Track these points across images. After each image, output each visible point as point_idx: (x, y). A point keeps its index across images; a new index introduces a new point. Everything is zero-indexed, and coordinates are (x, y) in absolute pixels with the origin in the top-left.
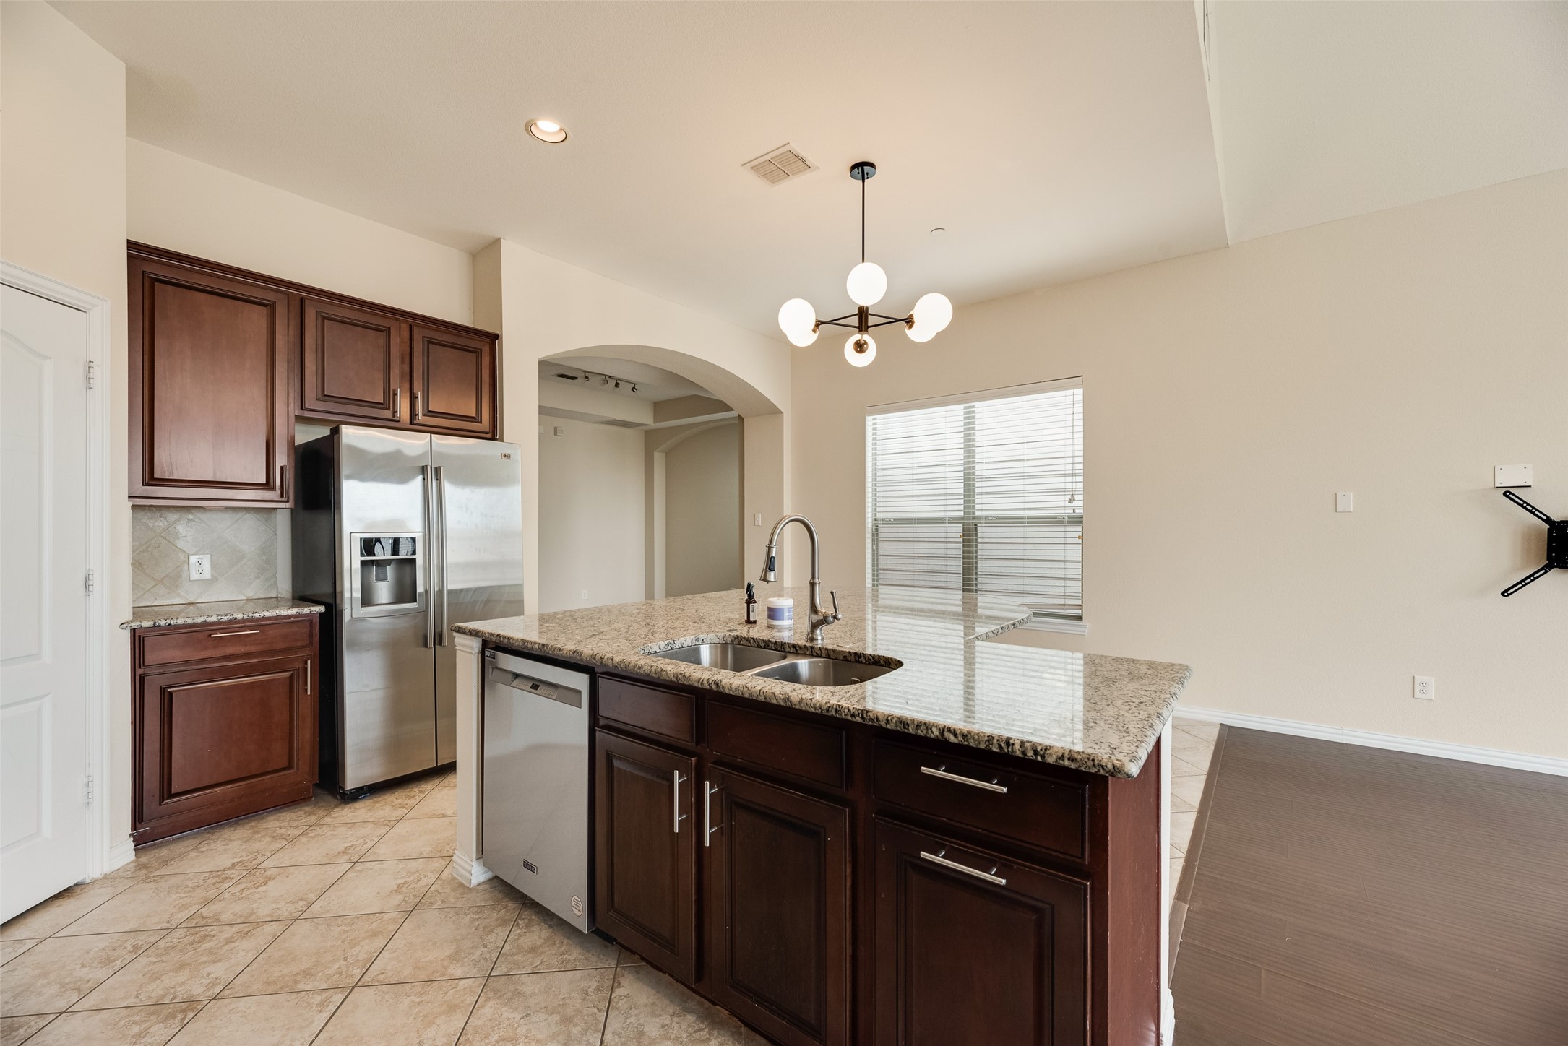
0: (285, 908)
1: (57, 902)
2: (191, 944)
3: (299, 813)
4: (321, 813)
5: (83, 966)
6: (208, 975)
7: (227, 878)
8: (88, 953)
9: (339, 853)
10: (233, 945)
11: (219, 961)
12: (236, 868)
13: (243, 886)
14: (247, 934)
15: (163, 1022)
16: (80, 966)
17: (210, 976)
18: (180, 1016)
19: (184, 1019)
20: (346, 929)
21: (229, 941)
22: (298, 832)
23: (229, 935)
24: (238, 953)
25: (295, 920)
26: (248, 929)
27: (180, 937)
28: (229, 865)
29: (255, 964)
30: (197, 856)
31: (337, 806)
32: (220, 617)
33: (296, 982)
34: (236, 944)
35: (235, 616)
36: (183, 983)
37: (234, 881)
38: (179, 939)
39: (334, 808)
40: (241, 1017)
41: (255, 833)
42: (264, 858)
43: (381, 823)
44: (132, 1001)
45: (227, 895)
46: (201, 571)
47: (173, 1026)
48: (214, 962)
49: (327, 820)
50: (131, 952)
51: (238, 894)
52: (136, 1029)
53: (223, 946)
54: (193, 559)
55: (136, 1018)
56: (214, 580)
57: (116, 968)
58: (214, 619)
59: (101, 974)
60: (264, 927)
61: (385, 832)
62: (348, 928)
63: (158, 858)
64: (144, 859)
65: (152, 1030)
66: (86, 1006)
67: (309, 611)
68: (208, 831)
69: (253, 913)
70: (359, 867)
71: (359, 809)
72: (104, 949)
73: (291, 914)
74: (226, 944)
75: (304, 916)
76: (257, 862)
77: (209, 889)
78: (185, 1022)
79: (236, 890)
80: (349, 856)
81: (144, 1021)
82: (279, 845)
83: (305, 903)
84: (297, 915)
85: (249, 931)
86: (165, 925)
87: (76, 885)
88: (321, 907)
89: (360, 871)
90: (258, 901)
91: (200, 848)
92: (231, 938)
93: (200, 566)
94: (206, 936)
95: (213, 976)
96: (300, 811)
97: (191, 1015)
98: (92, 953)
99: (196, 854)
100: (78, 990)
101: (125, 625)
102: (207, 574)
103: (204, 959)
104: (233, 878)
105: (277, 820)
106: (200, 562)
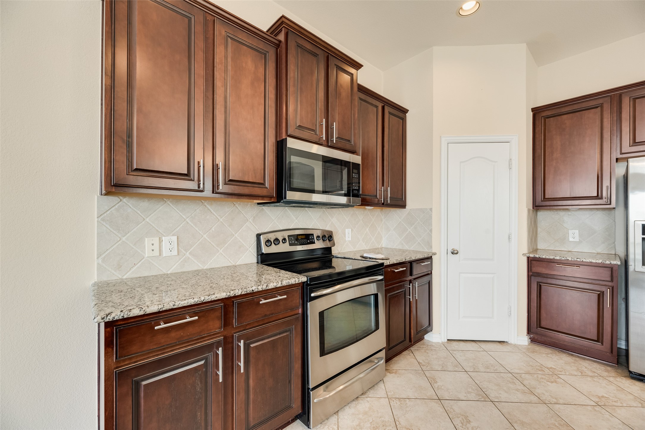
0: (547, 396)
1: (498, 344)
2: (508, 381)
3: (603, 368)
4: (613, 374)
5: (482, 364)
6: (500, 394)
7: (543, 370)
8: (487, 362)
9: (596, 395)
10: (517, 392)
11: (507, 393)
12: (550, 370)
13: (544, 377)
14: (525, 393)
15: (476, 395)
16: (482, 363)
17: (500, 395)
18: (480, 397)
19: (480, 399)
20: (557, 424)
21: (517, 390)
22: (591, 374)
23: (519, 388)
24: (514, 396)
25: (544, 403)
26: (527, 392)
27: (508, 376)
28: (549, 366)
29: (513, 404)
30: (544, 357)
31: (625, 377)
32: (560, 258)
33: (516, 422)
34: (518, 393)
35: (568, 258)
36: (492, 390)
37: (544, 373)
38: (507, 377)
39: (623, 376)
40: (490, 414)
41: (574, 363)
42: (564, 373)
43: (639, 400)
44: (478, 382)
45: (535, 376)
46: (574, 237)
47: (476, 398)
48: (506, 392)
49: (611, 379)
50: (494, 370)
51: (539, 378)
52: (470, 390)
53: (514, 390)
54: (571, 232)
55: (474, 388)
56: (580, 242)
57: (486, 371)
58: (558, 258)
59: (482, 369)
60: (532, 396)
61: (635, 405)
62: (557, 425)
63: (533, 349)
64: (529, 347)
65: (472, 394)
66: (470, 375)
67: (609, 263)
68: (559, 351)
69: (535, 388)
70: (597, 408)
71: (636, 386)
72: (490, 364)
73: (545, 400)
74: (515, 390)
75: (549, 405)
76: (560, 373)
77: (534, 369)
78: (479, 400)
79: (540, 376)
80: (600, 400)
81: (474, 390)
82: (576, 374)
83: (556, 401)
84: (547, 402)
85: (526, 393)
86: (509, 370)
87: (507, 342)
88: (559, 408)
89: (595, 410)
90: (542, 386)
91: (549, 354)
92: (519, 390)
93: (574, 236)
94: (514, 383)
95: (501, 395)
96: (604, 367)
97: (483, 400)
98: (487, 363)
99: (545, 356)
100: (474, 369)
101: (524, 255)
102: (577, 239)
103: (505, 388)
104: (545, 372)
105: (589, 364)
106: (574, 233)
